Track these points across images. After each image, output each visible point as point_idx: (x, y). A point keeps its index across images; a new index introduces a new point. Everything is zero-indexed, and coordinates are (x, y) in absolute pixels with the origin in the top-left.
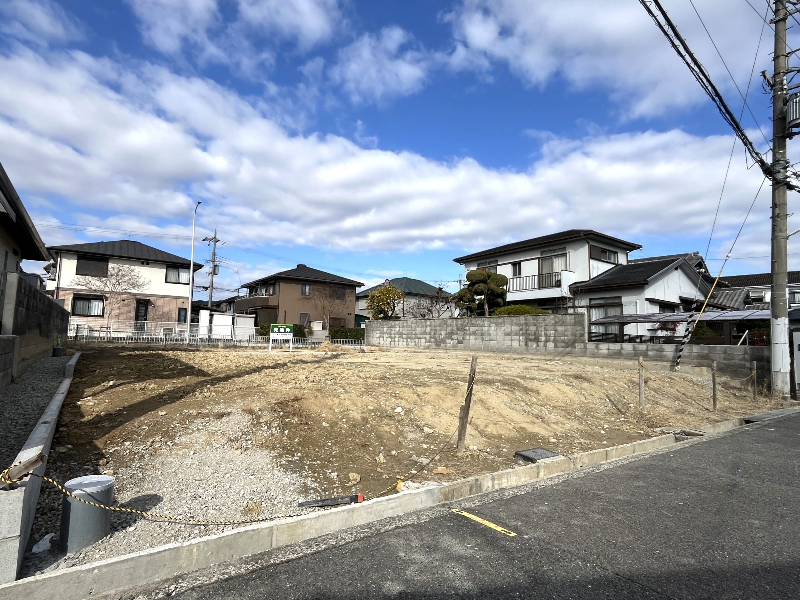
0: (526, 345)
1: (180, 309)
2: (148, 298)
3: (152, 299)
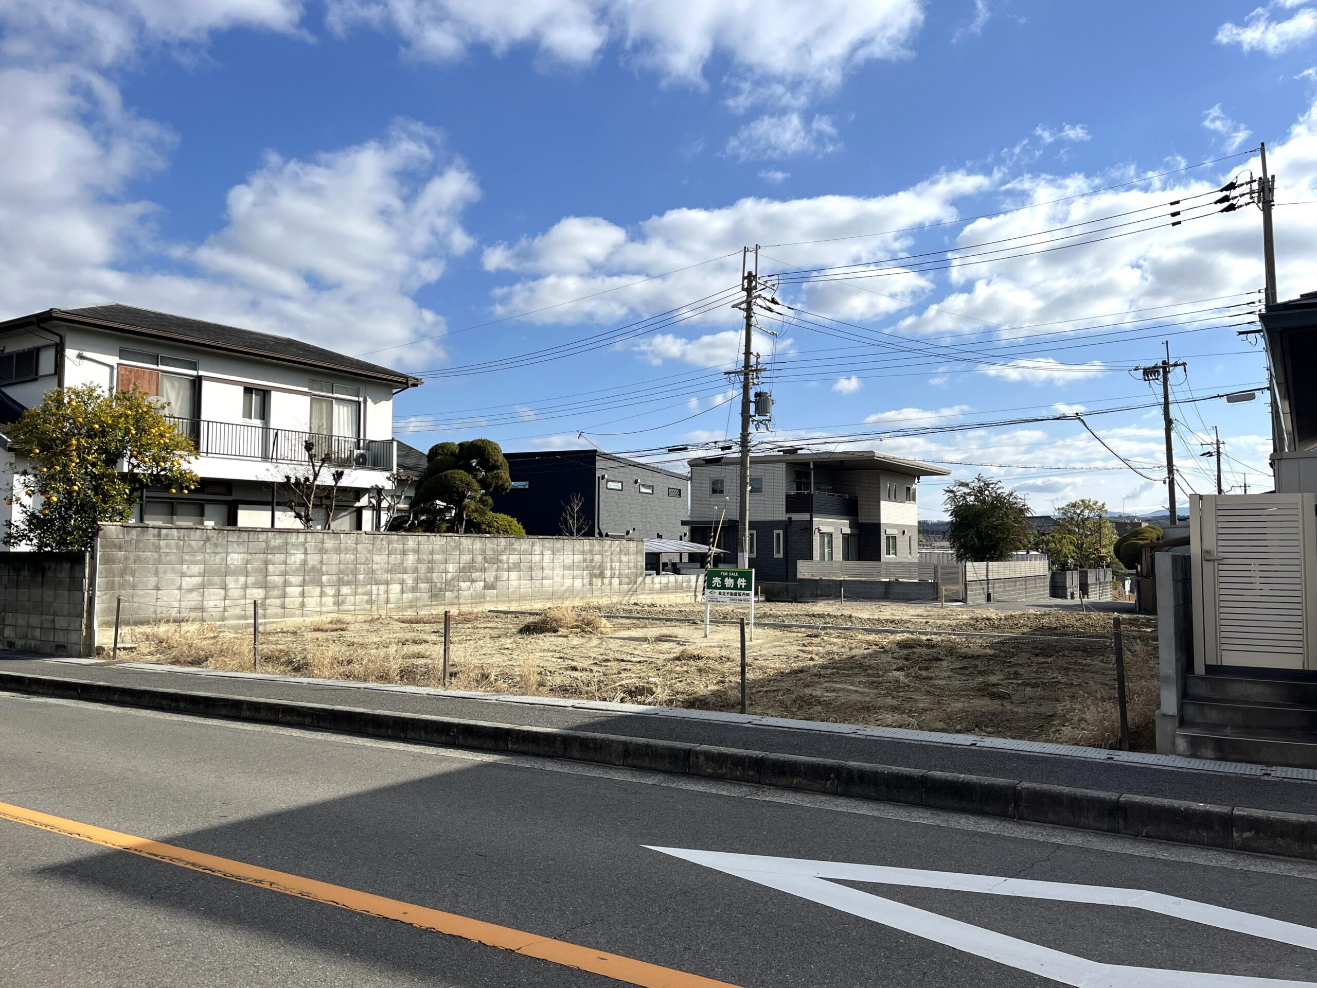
0: (591, 584)
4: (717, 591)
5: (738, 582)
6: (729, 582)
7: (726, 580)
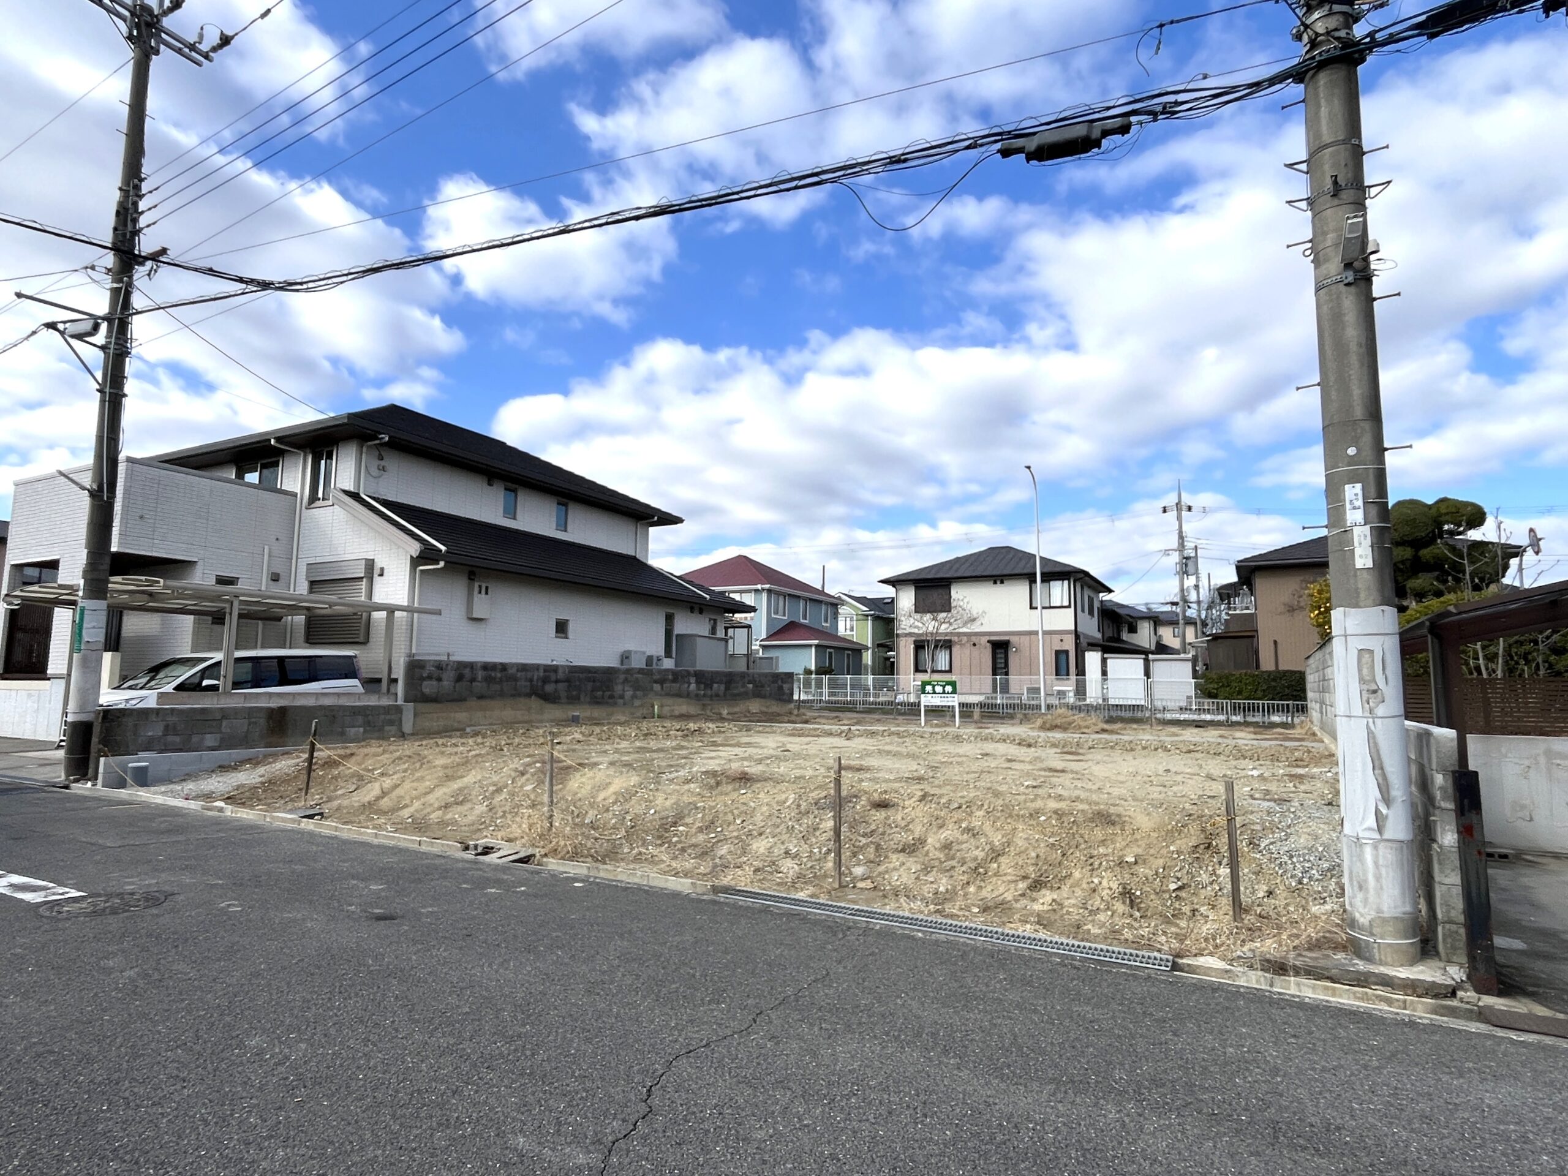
1: (1058, 653)
2: (1006, 638)
3: (1014, 639)
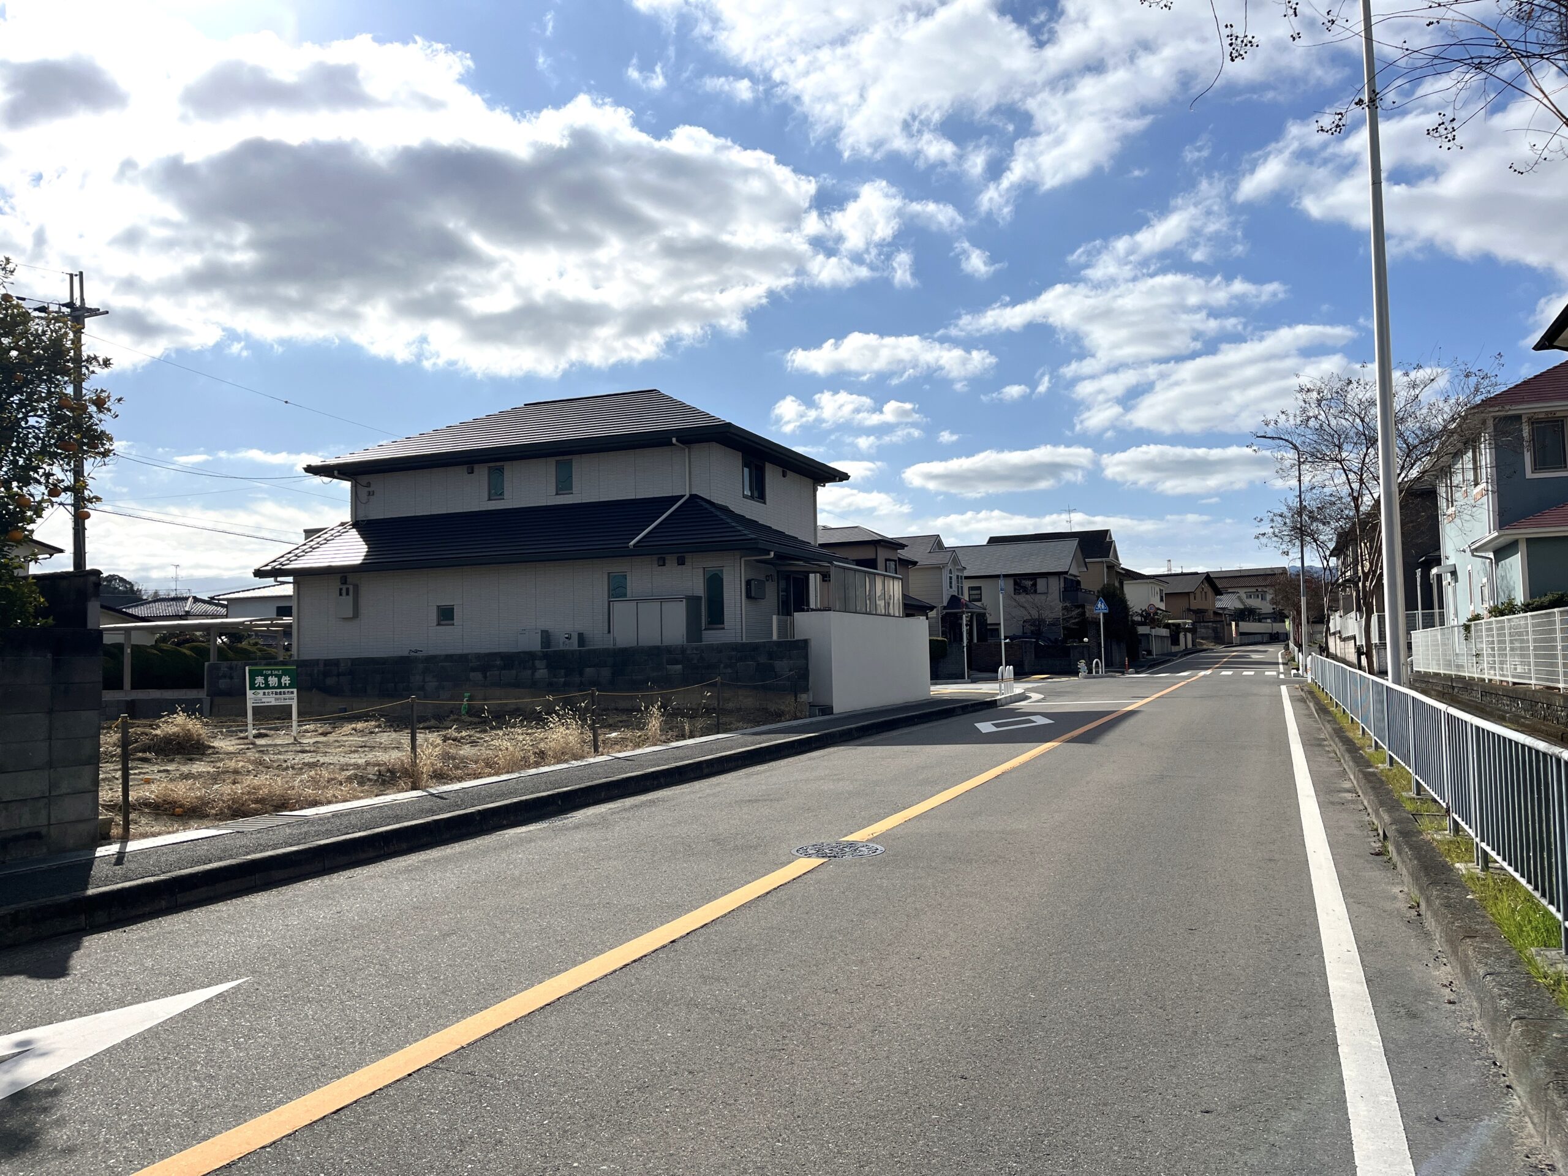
4: (261, 692)
5: (282, 680)
6: (273, 681)
7: (270, 678)
